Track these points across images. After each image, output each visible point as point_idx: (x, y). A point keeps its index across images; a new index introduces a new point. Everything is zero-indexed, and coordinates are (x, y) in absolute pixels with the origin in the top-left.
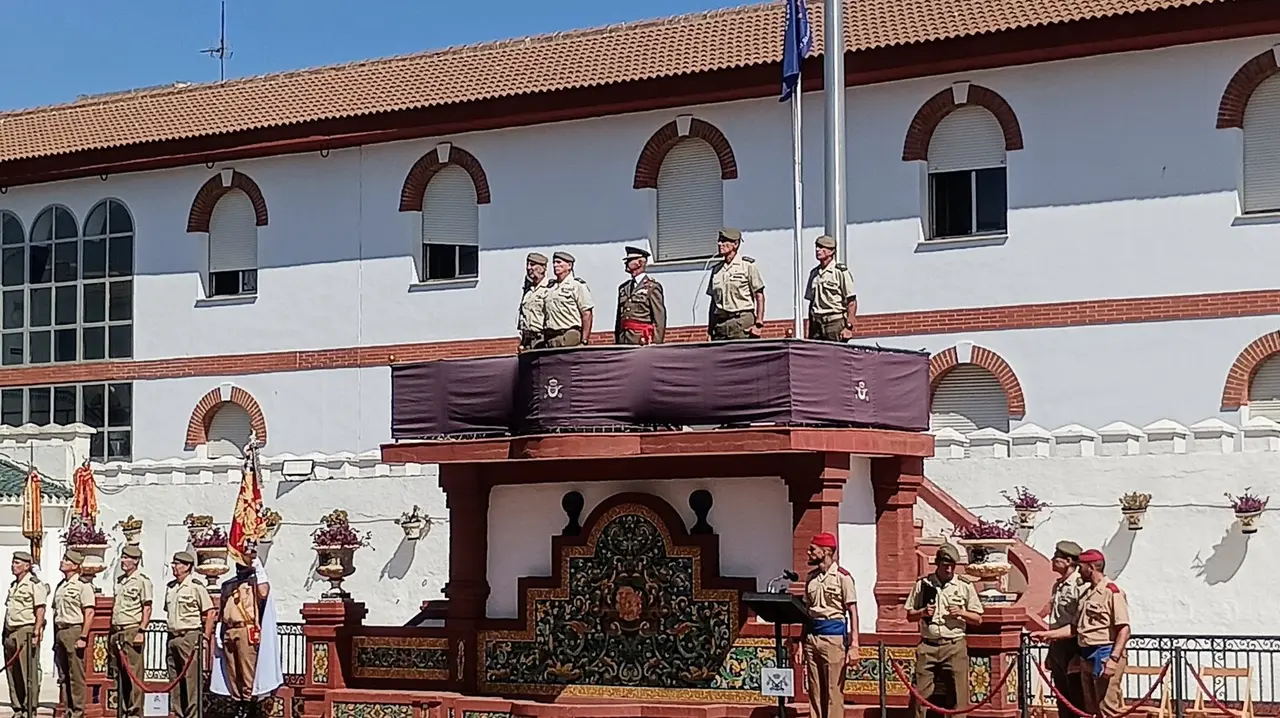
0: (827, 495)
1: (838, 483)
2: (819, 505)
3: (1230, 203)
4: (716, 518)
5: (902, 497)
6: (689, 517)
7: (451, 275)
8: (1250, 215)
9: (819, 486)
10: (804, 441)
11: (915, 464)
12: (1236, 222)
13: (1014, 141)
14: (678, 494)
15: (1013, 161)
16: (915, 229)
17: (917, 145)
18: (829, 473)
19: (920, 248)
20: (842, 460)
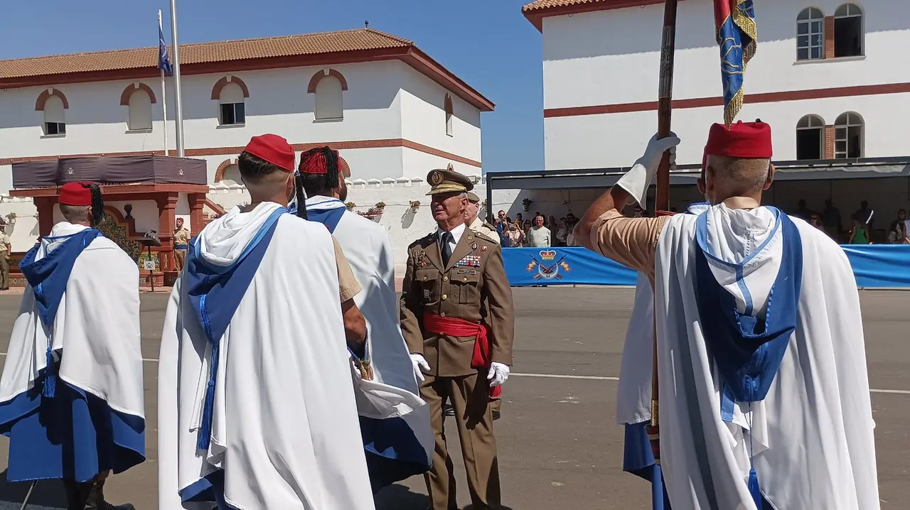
0: (170, 205)
1: (174, 202)
2: (168, 209)
3: (312, 116)
4: (133, 213)
5: (198, 206)
6: (125, 214)
7: (56, 133)
8: (318, 120)
9: (168, 202)
10: (159, 188)
11: (203, 196)
12: (314, 122)
13: (246, 95)
14: (120, 206)
15: (246, 101)
16: (215, 122)
17: (216, 95)
18: (170, 198)
19: (218, 128)
20: (176, 194)
